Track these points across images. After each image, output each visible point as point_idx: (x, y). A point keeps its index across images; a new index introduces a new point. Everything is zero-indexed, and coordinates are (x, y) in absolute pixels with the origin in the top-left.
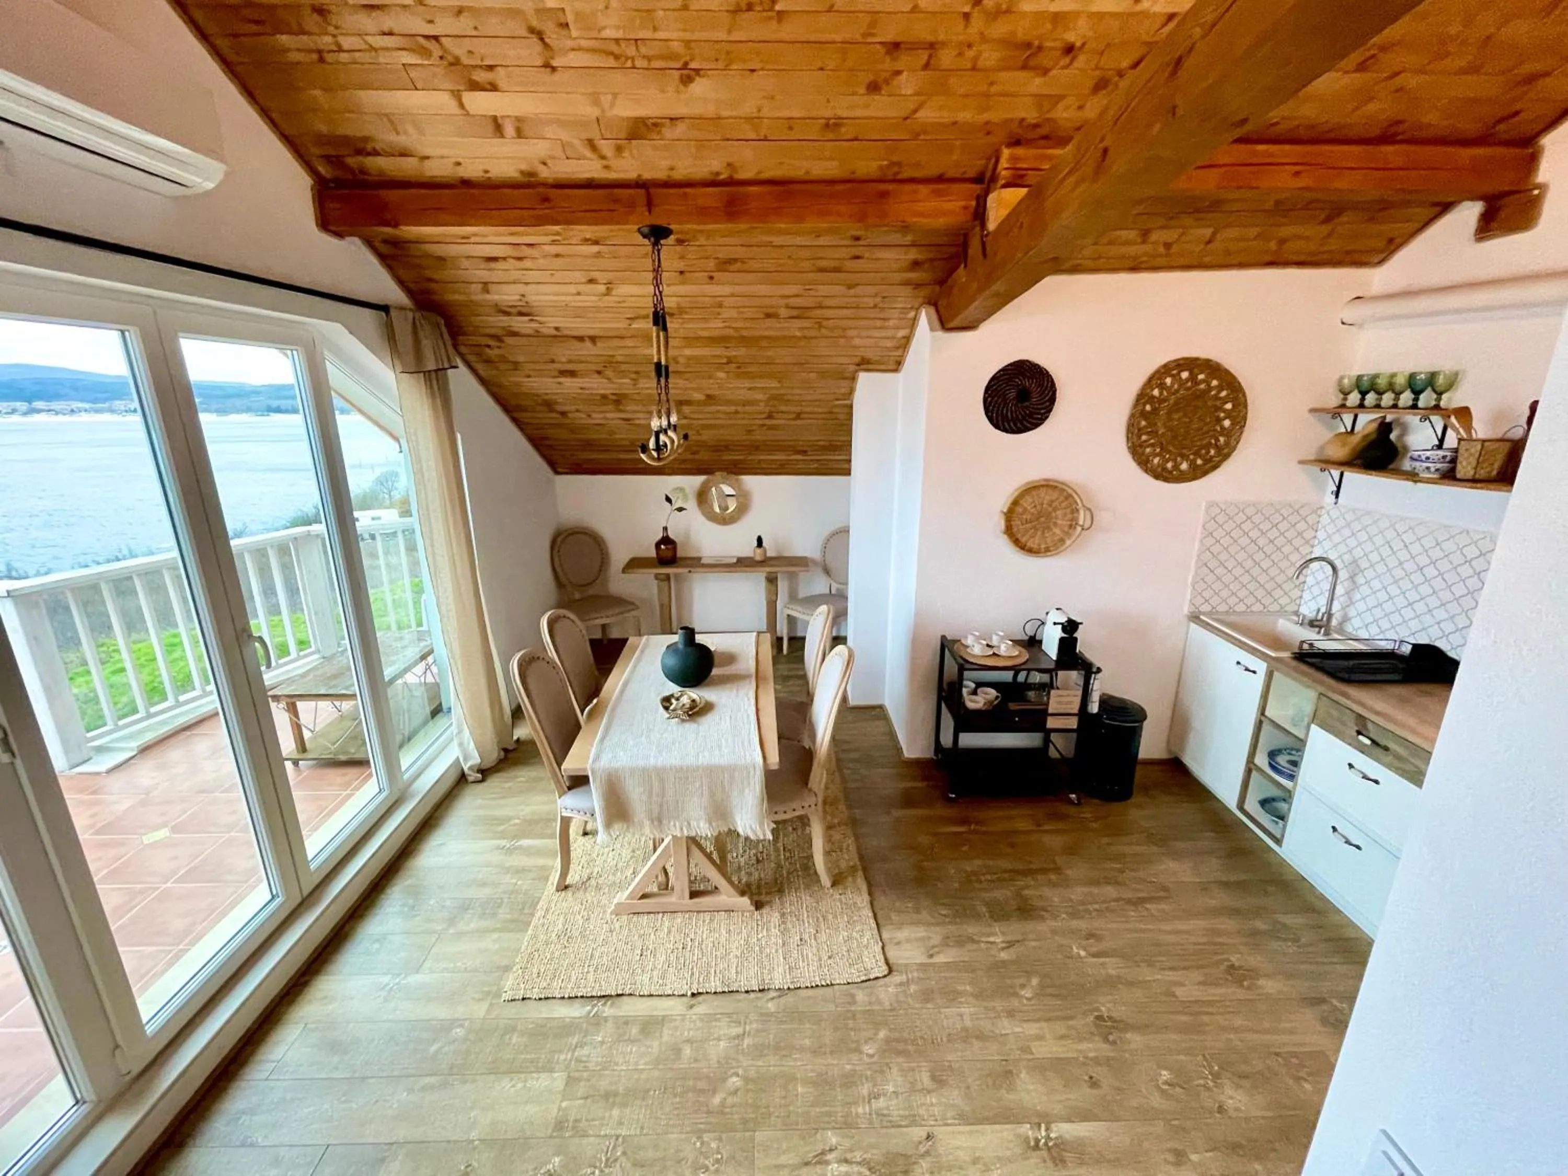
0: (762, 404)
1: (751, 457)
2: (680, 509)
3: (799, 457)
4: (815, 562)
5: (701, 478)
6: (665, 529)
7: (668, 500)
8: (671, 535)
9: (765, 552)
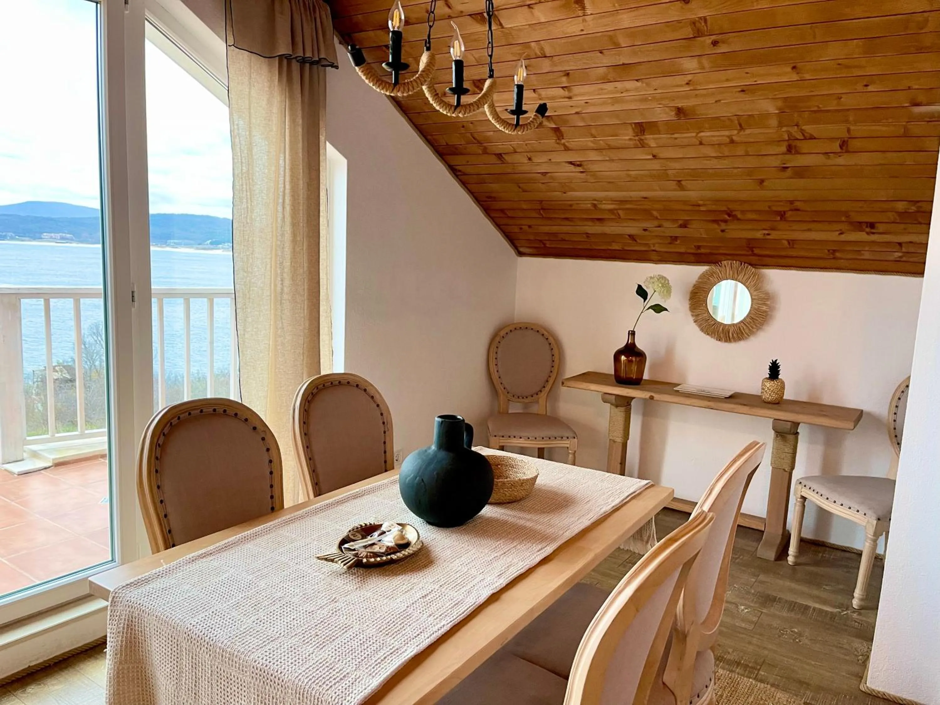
0: (774, 122)
1: (774, 235)
2: (658, 309)
3: (862, 236)
4: (875, 420)
5: (699, 270)
6: (632, 334)
7: (642, 292)
8: (640, 344)
9: (783, 387)
